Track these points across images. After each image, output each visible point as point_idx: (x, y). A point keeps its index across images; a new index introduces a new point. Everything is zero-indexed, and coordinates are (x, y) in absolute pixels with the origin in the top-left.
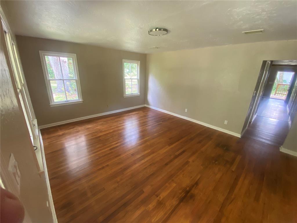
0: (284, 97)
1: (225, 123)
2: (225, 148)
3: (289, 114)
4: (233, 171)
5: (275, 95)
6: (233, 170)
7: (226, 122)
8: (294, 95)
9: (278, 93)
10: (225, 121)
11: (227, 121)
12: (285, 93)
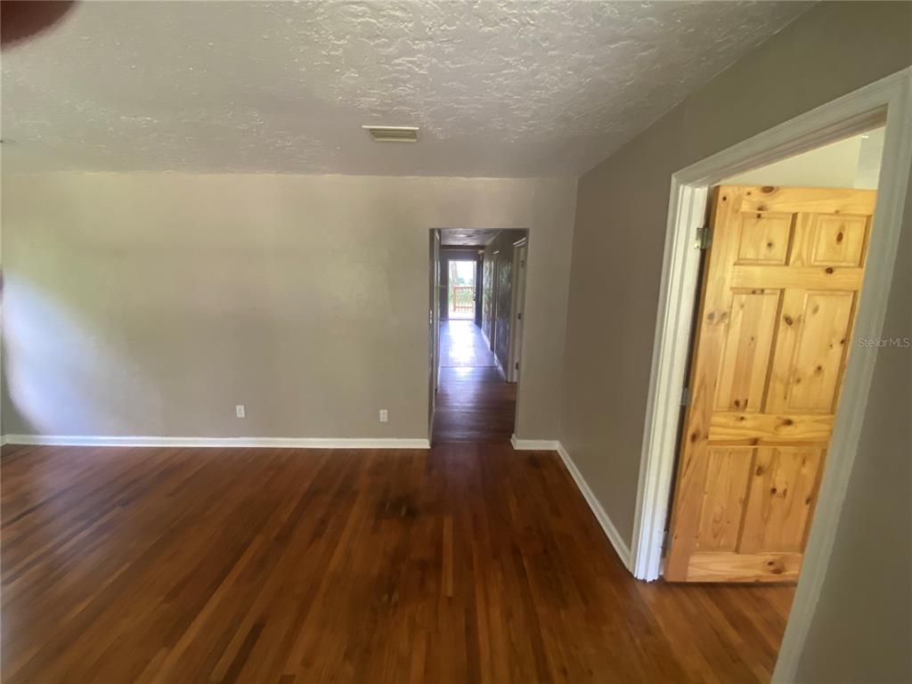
0: (471, 314)
1: (381, 420)
2: (403, 512)
3: (492, 349)
4: (450, 599)
5: (454, 310)
6: (450, 593)
7: (383, 415)
8: (489, 306)
9: (459, 307)
10: (381, 412)
11: (386, 411)
12: (470, 305)
